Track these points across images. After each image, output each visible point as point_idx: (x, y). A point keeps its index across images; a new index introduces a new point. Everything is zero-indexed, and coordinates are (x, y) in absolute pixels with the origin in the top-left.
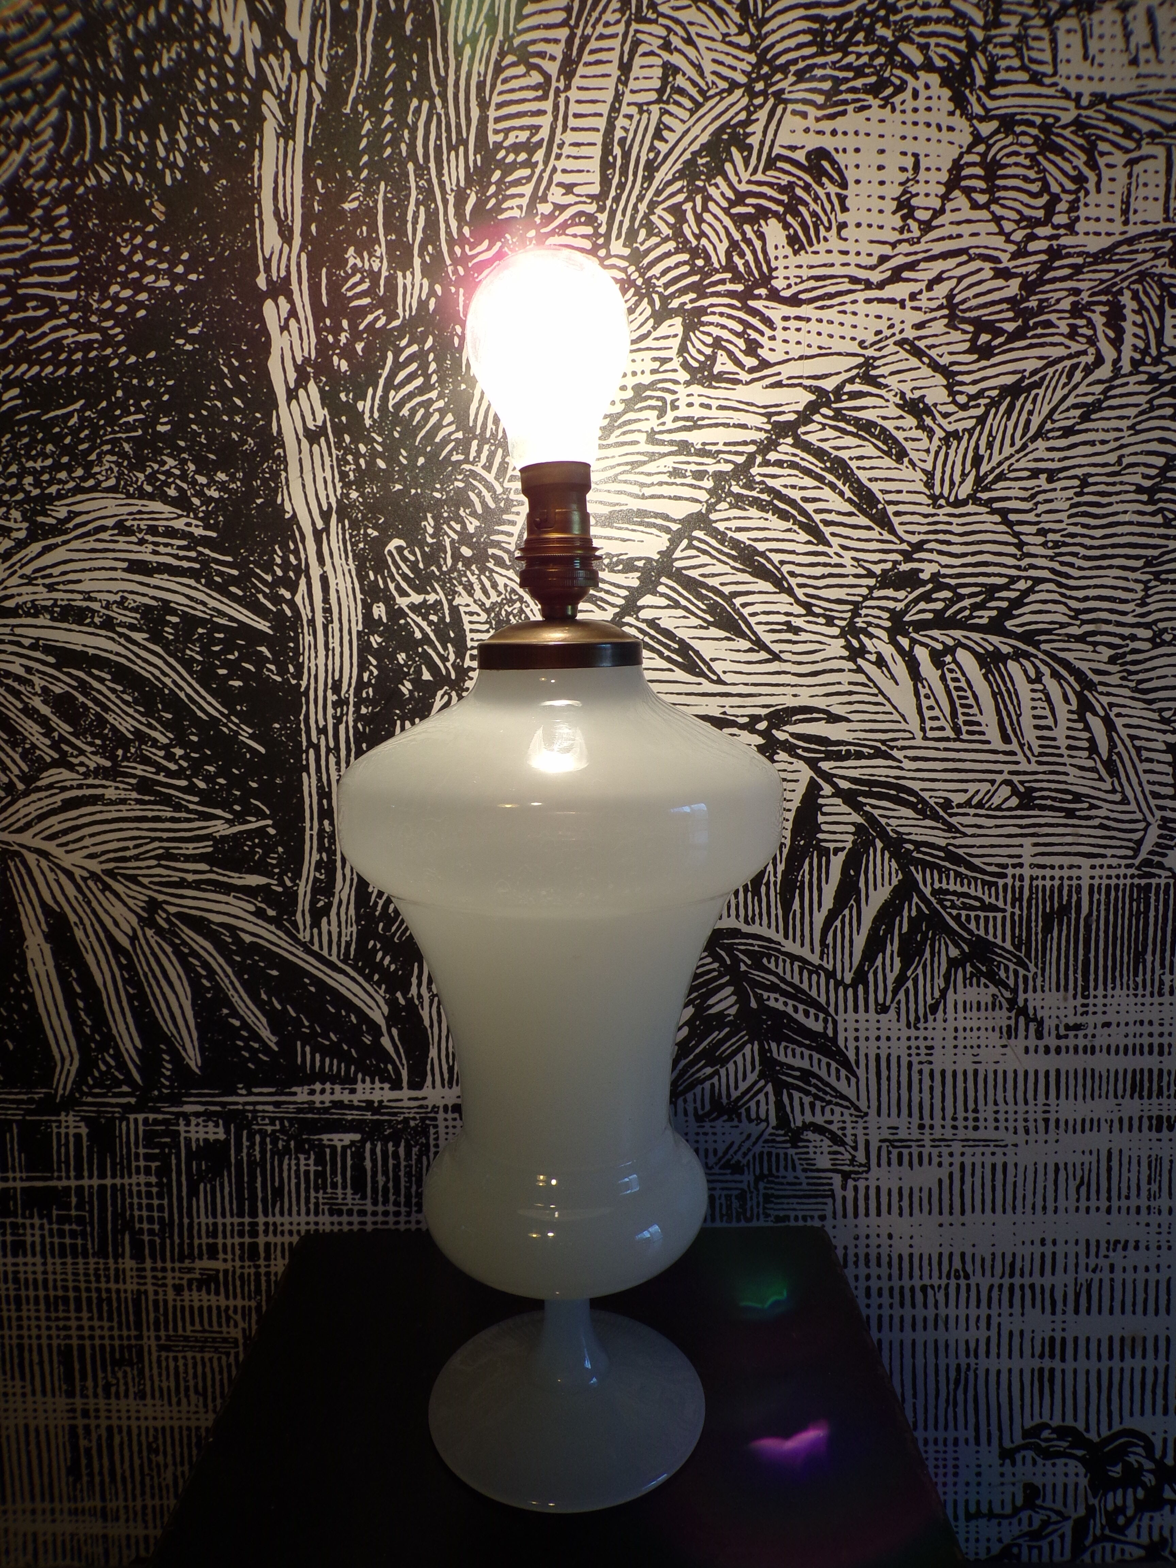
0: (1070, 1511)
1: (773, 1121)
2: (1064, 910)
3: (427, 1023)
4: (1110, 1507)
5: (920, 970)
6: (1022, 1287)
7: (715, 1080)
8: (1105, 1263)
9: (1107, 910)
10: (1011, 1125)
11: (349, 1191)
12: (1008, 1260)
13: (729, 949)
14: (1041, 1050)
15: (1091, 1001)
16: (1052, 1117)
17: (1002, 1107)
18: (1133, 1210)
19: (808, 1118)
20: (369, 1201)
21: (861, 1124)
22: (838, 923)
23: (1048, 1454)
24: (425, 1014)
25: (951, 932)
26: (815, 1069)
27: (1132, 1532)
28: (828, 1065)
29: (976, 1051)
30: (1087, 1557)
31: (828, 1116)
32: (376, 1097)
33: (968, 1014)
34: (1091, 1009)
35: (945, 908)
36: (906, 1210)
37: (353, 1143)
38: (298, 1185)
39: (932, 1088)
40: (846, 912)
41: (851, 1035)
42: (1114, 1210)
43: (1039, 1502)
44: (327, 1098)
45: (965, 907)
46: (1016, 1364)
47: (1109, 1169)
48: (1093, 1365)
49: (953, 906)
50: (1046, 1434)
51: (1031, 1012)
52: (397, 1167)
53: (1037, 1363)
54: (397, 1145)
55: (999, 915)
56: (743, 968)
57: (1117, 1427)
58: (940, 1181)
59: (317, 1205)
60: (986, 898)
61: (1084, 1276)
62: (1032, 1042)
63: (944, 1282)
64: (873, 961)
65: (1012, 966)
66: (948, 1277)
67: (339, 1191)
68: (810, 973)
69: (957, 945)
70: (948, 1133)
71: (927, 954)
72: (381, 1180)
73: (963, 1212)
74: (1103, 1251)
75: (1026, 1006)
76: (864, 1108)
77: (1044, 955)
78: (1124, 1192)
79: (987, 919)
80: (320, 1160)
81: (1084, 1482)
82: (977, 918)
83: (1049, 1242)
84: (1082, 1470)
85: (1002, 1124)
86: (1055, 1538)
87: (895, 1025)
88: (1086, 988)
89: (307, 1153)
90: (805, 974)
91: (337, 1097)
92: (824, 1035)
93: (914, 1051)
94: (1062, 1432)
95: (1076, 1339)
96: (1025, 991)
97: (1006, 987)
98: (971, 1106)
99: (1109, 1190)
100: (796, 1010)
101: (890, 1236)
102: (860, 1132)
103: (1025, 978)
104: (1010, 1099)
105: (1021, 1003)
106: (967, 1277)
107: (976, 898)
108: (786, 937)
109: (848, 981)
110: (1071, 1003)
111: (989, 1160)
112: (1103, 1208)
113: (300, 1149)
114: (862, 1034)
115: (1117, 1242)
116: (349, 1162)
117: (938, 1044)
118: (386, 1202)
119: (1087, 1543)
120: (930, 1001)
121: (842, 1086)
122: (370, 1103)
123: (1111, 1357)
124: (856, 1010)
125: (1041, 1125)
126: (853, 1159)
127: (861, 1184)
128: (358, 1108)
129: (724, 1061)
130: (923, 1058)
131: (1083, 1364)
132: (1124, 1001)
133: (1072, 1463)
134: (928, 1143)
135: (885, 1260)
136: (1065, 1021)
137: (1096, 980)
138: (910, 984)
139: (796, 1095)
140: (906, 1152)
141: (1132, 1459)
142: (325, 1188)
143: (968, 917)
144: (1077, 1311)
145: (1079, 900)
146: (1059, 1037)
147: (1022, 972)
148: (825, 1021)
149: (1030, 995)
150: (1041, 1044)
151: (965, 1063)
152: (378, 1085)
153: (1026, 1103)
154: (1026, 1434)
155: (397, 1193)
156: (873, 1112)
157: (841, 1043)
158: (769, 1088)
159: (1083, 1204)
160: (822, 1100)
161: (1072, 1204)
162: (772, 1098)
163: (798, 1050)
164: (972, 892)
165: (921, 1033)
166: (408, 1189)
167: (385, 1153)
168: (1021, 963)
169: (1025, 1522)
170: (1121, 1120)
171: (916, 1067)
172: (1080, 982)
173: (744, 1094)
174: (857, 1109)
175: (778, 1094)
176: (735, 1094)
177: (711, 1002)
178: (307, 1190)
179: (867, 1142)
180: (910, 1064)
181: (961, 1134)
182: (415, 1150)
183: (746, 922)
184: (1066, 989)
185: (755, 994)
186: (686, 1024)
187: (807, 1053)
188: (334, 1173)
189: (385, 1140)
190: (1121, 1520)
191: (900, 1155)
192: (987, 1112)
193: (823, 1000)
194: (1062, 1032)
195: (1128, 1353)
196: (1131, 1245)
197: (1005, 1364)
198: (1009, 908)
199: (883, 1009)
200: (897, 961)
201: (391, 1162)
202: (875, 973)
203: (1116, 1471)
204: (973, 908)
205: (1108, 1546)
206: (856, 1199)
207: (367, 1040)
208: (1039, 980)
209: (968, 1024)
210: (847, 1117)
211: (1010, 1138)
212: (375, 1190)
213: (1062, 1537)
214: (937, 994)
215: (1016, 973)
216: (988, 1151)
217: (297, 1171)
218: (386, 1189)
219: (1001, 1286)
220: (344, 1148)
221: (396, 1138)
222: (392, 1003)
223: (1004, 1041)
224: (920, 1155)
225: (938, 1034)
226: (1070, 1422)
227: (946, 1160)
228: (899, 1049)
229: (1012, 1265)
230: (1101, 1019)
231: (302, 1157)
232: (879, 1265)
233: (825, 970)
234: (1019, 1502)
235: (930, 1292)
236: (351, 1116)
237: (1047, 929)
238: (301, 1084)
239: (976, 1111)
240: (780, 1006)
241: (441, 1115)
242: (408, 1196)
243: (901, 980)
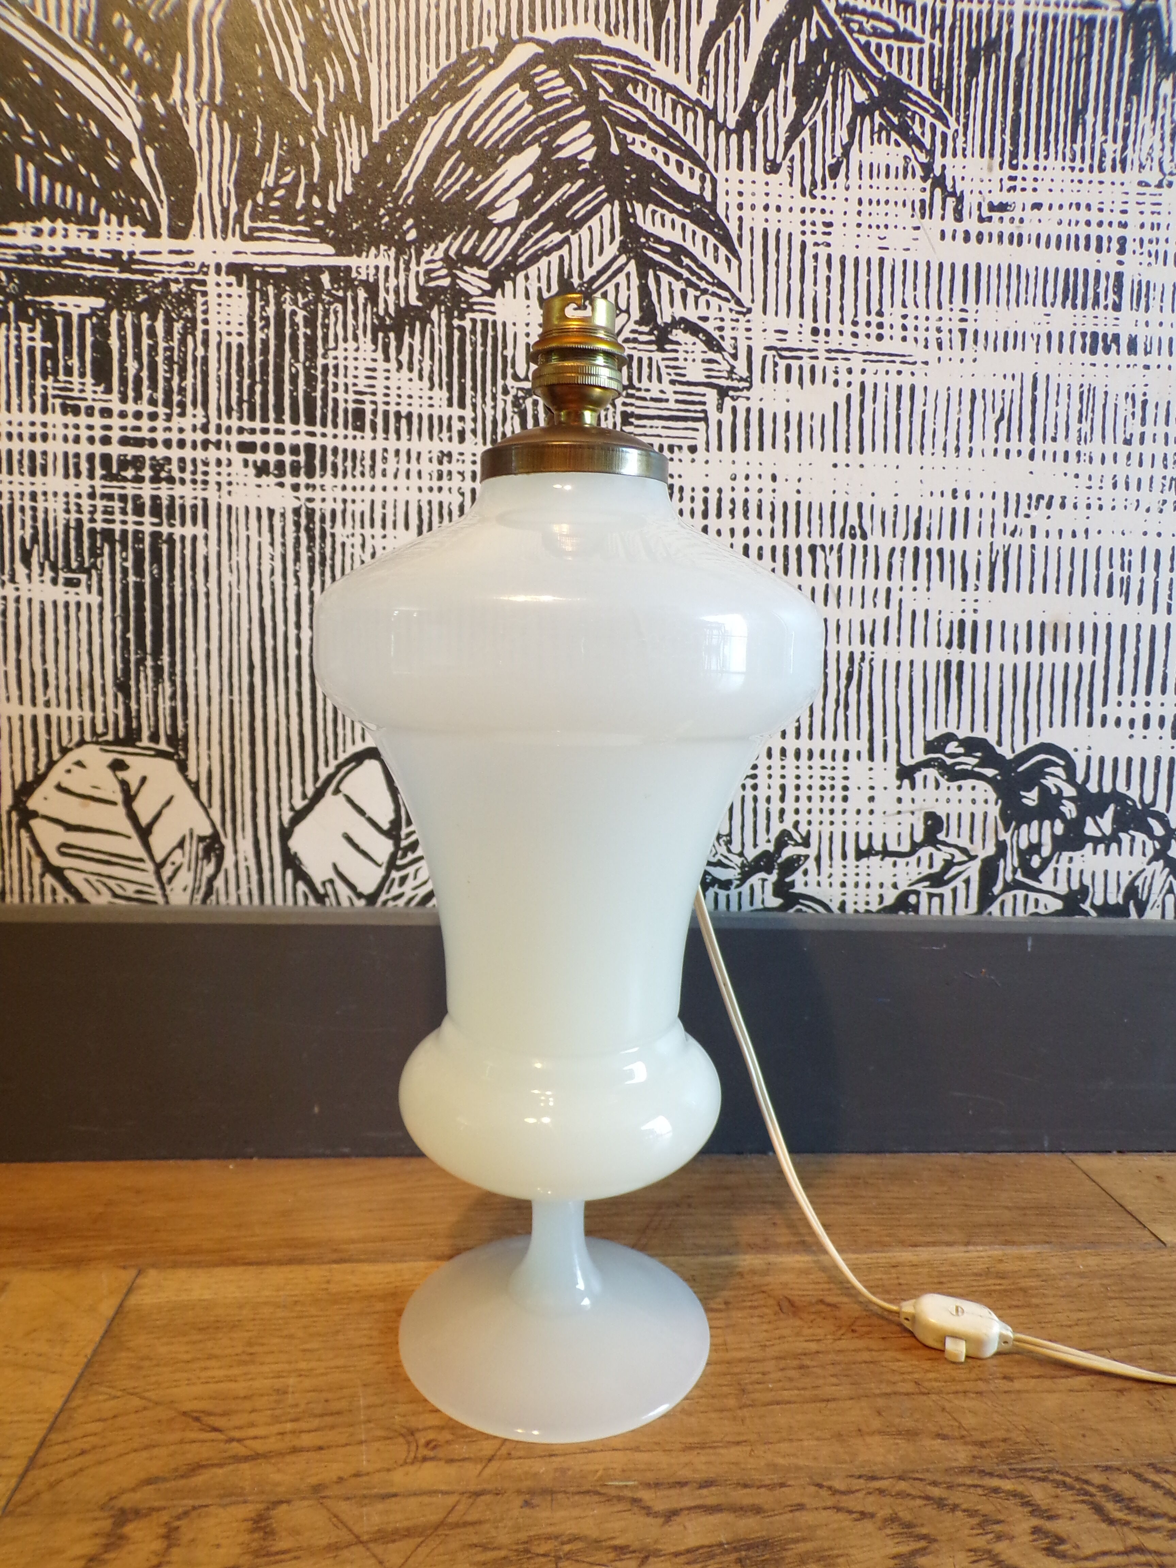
0: (976, 849)
1: (636, 314)
2: (993, 45)
3: (193, 143)
4: (1024, 845)
5: (819, 117)
6: (929, 552)
7: (564, 251)
8: (1025, 525)
9: (1043, 49)
10: (921, 335)
11: (89, 380)
12: (914, 515)
13: (586, 67)
14: (960, 236)
15: (1019, 173)
16: (970, 327)
17: (911, 310)
18: (1060, 456)
19: (679, 312)
20: (115, 396)
21: (742, 324)
22: (721, 42)
23: (954, 774)
24: (191, 129)
25: (858, 67)
26: (688, 245)
27: (1047, 876)
28: (705, 239)
29: (882, 232)
30: (995, 909)
31: (703, 311)
32: (125, 245)
33: (875, 182)
34: (1019, 184)
35: (851, 31)
36: (794, 444)
37: (94, 311)
38: (19, 367)
39: (828, 279)
40: (732, 27)
41: (734, 200)
42: (1038, 455)
43: (941, 836)
44: (59, 243)
45: (876, 33)
46: (919, 654)
47: (1034, 400)
48: (1008, 658)
49: (861, 31)
50: (952, 748)
51: (949, 183)
52: (153, 348)
53: (943, 654)
54: (153, 318)
55: (916, 47)
56: (602, 96)
57: (1034, 741)
58: (836, 405)
59: (45, 397)
60: (900, 21)
61: (1001, 541)
62: (950, 224)
63: (837, 541)
64: (762, 100)
65: (929, 119)
66: (842, 535)
67: (76, 379)
68: (686, 109)
69: (866, 87)
70: (847, 342)
71: (828, 96)
72: (132, 366)
73: (861, 451)
74: (1023, 509)
75: (943, 175)
76: (747, 303)
77: (967, 108)
78: (1050, 433)
79: (901, 50)
80: (49, 334)
81: (994, 810)
82: (890, 49)
83: (961, 494)
84: (992, 795)
85: (910, 334)
86: (959, 883)
87: (786, 190)
88: (1014, 155)
89: (31, 321)
90: (680, 110)
91: (72, 243)
92: (701, 198)
93: (808, 228)
94: (971, 745)
95: (989, 624)
96: (944, 155)
97: (921, 146)
98: (875, 307)
99: (1033, 430)
100: (667, 162)
101: (774, 478)
102: (741, 335)
103: (944, 136)
104: (921, 301)
105: (938, 172)
106: (864, 536)
107: (889, 22)
108: (657, 57)
109: (731, 125)
110: (997, 174)
111: (894, 381)
112: (1026, 453)
113: (21, 315)
114: (747, 201)
115: (1040, 497)
116: (89, 339)
117: (837, 219)
118: (138, 398)
119: (996, 890)
120: (830, 161)
121: (720, 270)
122: (117, 254)
123: (1029, 649)
124: (740, 166)
125: (957, 337)
126: (732, 371)
127: (741, 405)
128: (102, 261)
129: (576, 225)
130: (820, 238)
131: (996, 657)
132: (1058, 174)
133: (981, 785)
134: (822, 354)
135: (766, 510)
136: (989, 198)
137: (1027, 144)
138: (806, 134)
139: (665, 278)
140: (795, 364)
141: (1049, 782)
142: (55, 373)
143: (879, 47)
144: (991, 588)
145: (1010, 34)
146: (981, 219)
147: (940, 127)
148: (703, 179)
149: (949, 160)
150: (961, 227)
151: (869, 250)
152: (127, 228)
153: (940, 306)
154: (930, 747)
155: (154, 386)
156: (757, 307)
157: (721, 210)
158: (632, 267)
159: (1003, 445)
160: (696, 287)
161: (990, 445)
162: (635, 281)
163: (669, 216)
164: (885, 13)
165: (818, 204)
166: (168, 381)
167: (137, 328)
168: (939, 116)
169: (925, 862)
170: (1049, 335)
171: (810, 250)
172: (1008, 147)
173: (601, 273)
174: (739, 302)
175: (643, 276)
176: (589, 273)
177: (561, 141)
178: (32, 375)
179: (750, 348)
180: (803, 245)
181: (863, 344)
182: (178, 326)
183: (608, 31)
184: (992, 156)
185: (617, 133)
186: (530, 170)
187: (679, 221)
188: (68, 352)
189: (138, 309)
190: (1036, 862)
191: (789, 368)
192: (893, 315)
193: (699, 149)
194: (985, 213)
195: (1048, 643)
196: (1057, 502)
197: (905, 653)
198: (927, 37)
199: (773, 168)
200: (792, 100)
201: (146, 342)
202: (765, 117)
203: (1031, 798)
204: (884, 35)
205: (1021, 893)
206: (734, 426)
207: (113, 162)
208: (961, 139)
209: (875, 195)
210: (725, 313)
211: (918, 353)
212: (123, 381)
213: (967, 882)
214: (839, 152)
215: (933, 127)
216: (893, 368)
217: (19, 346)
218: (138, 380)
219: (904, 550)
220: (82, 317)
221: (151, 306)
222: (147, 110)
223: (917, 221)
224: (813, 369)
225: (838, 206)
226: (979, 733)
227: (843, 378)
228: (790, 224)
229: (918, 522)
230: (1030, 198)
231: (24, 326)
232: (760, 516)
233: (705, 108)
234: (919, 837)
235: (819, 553)
236: (91, 271)
237: (972, 72)
238: (22, 218)
239: (880, 313)
240: (646, 153)
241: (212, 278)
242: (168, 393)
243: (796, 128)
